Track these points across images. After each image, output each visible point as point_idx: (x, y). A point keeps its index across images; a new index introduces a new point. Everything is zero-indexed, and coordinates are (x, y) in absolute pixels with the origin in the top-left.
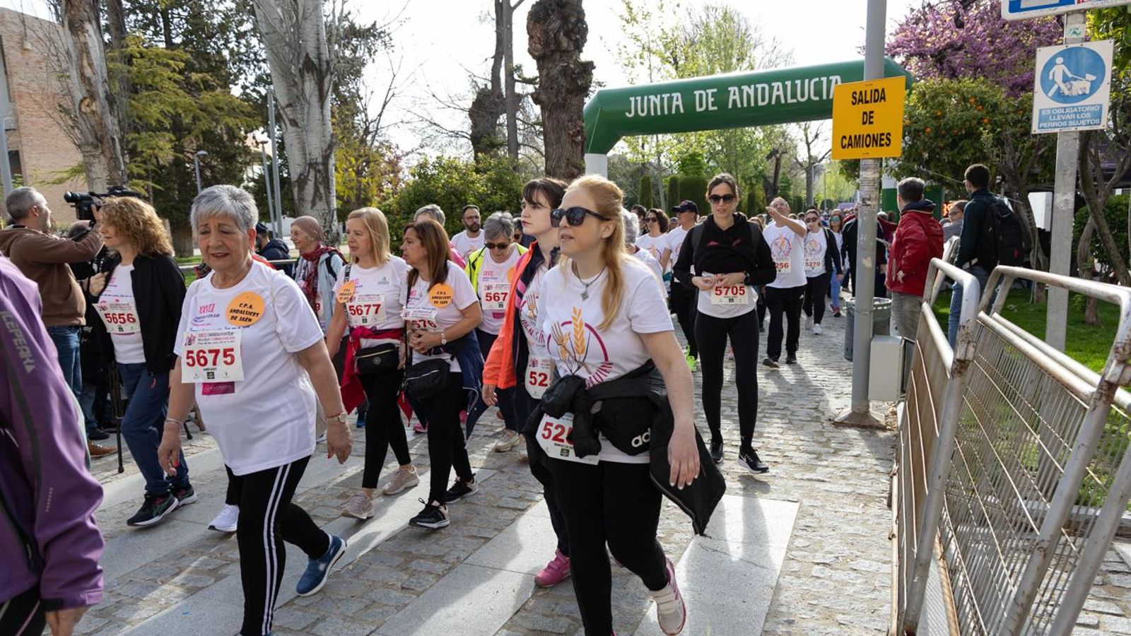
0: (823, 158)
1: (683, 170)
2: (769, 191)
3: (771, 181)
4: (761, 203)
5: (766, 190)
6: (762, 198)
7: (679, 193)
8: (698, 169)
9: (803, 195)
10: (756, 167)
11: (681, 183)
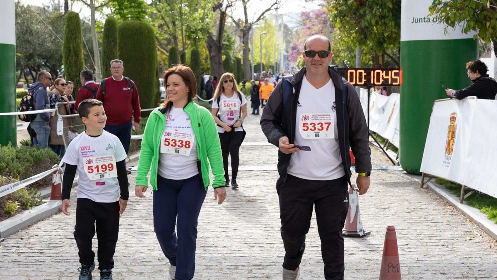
0: (259, 19)
1: (120, 14)
2: (213, 48)
3: (215, 38)
4: (204, 62)
5: (210, 47)
6: (204, 56)
7: (118, 41)
8: (139, 13)
9: (240, 55)
10: (202, 19)
11: (120, 29)
